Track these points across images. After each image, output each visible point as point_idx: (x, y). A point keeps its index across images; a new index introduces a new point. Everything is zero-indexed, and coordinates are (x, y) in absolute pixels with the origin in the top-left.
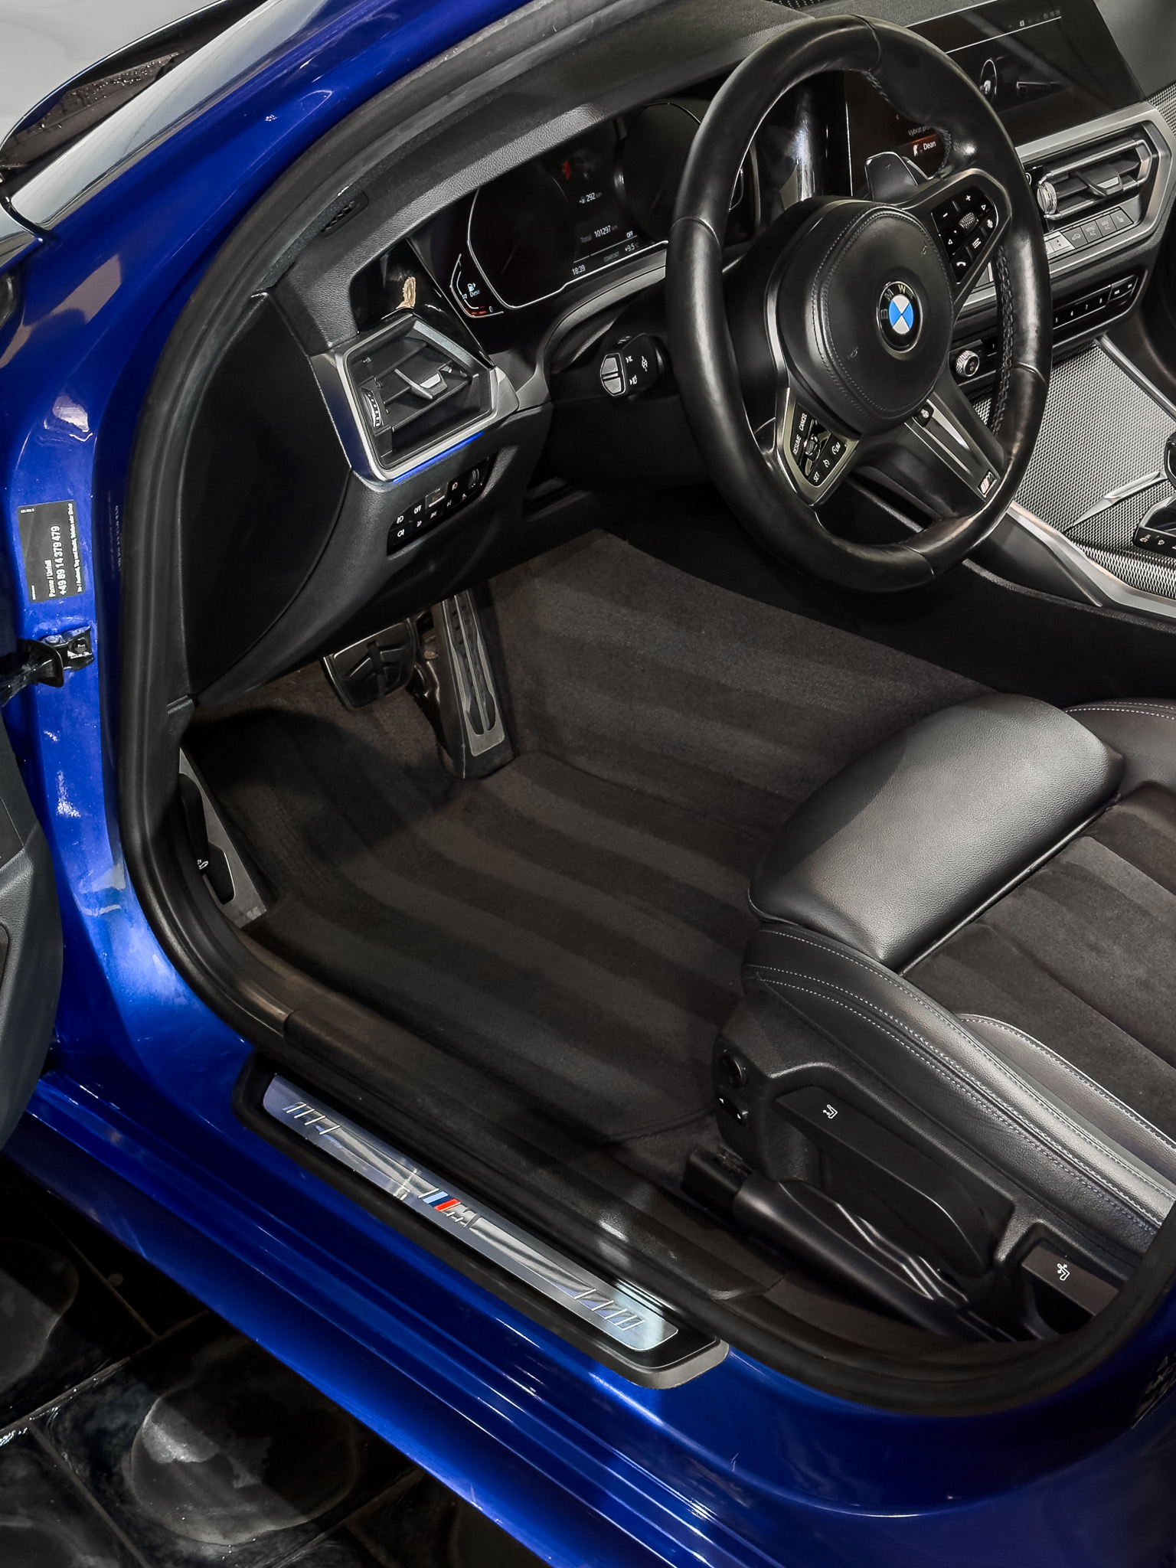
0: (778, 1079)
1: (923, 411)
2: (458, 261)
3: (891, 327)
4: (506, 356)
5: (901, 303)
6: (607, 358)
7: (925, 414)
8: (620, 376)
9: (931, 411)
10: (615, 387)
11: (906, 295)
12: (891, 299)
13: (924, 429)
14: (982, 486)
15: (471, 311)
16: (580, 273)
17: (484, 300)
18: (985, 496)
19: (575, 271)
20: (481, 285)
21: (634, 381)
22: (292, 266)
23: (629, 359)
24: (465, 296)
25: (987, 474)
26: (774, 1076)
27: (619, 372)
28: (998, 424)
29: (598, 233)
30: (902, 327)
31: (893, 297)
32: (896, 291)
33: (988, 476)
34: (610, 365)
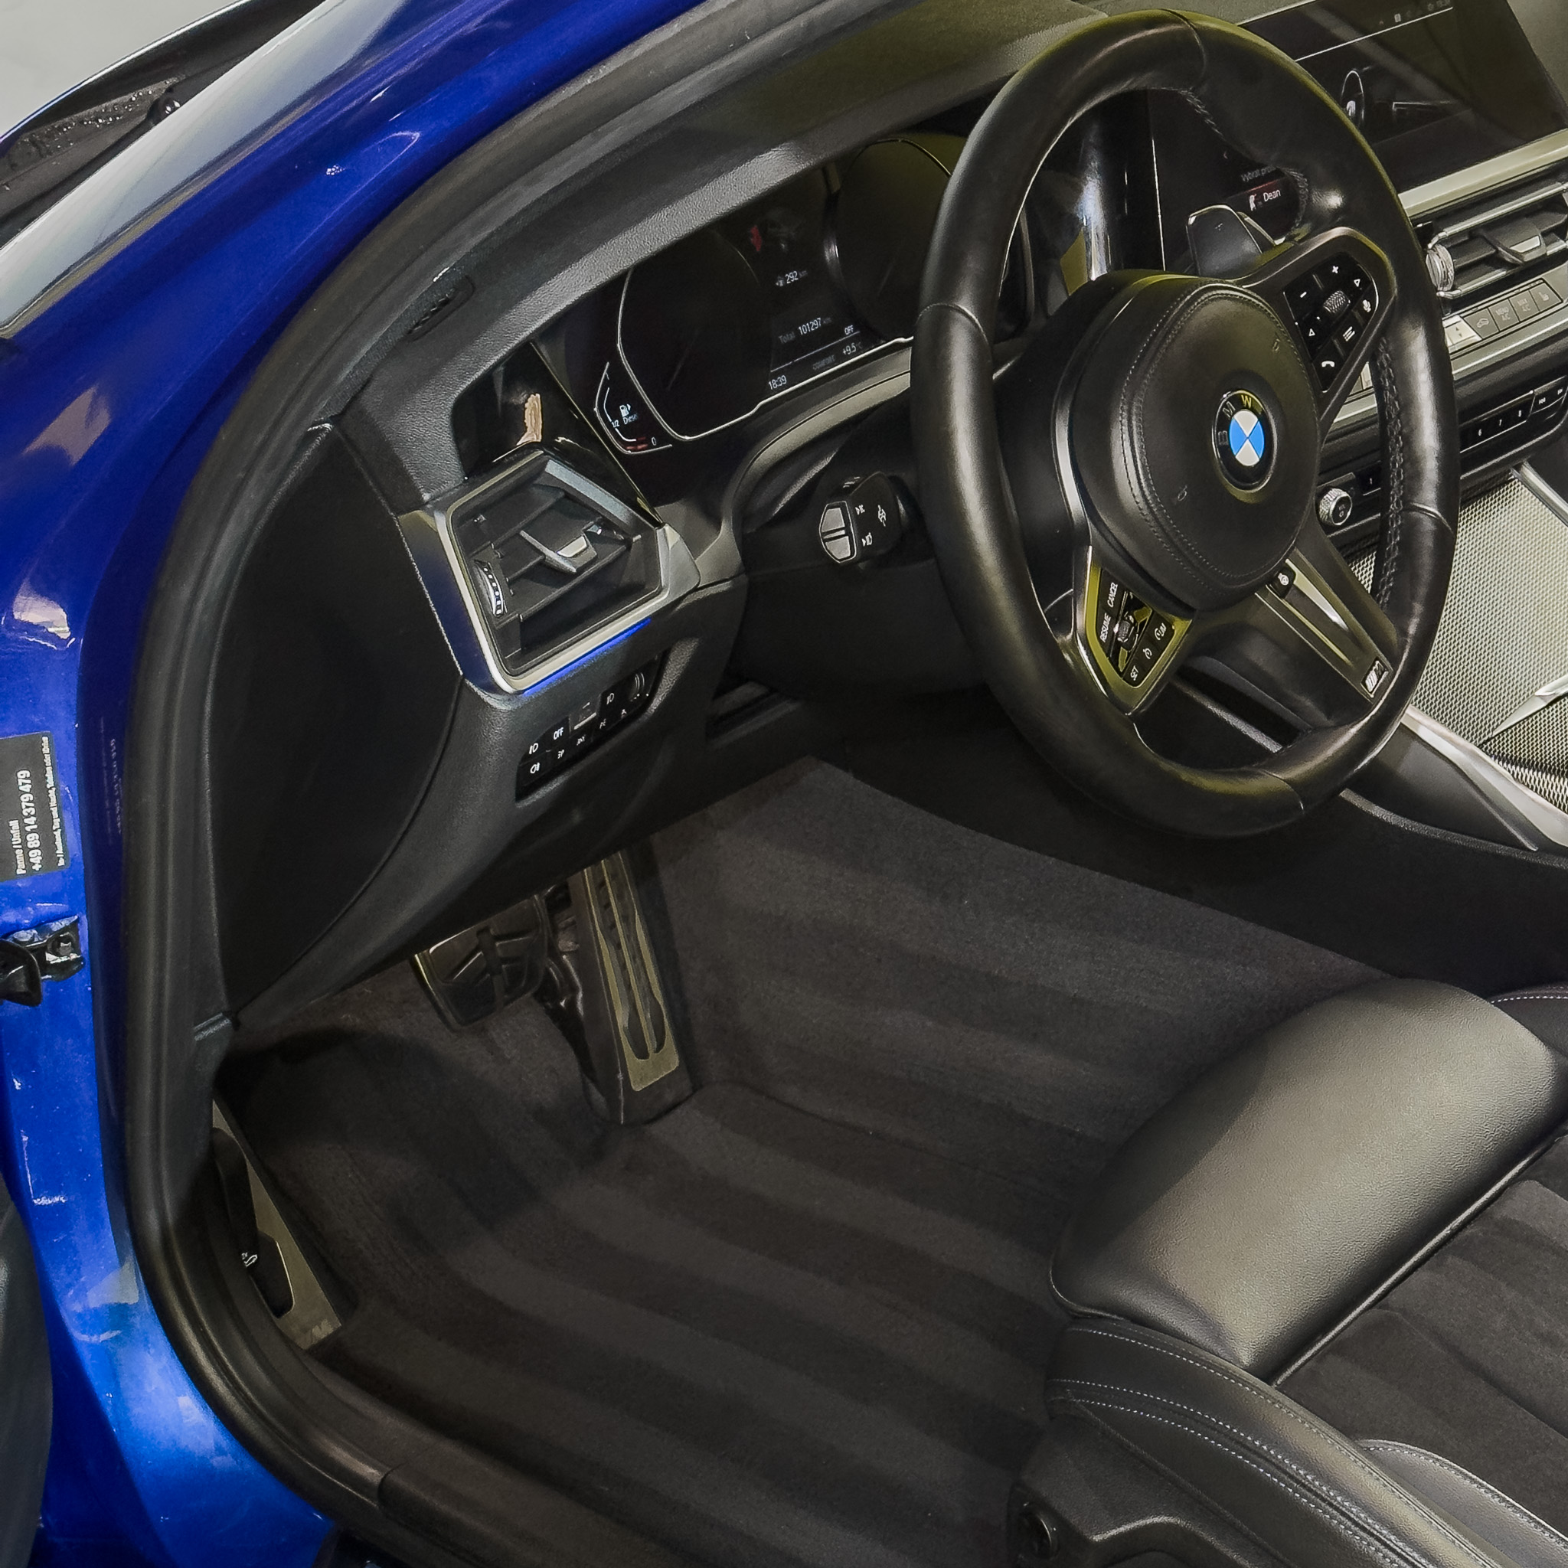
0: (1104, 1542)
1: (1281, 576)
2: (605, 373)
3: (1234, 456)
4: (677, 509)
5: (1245, 422)
6: (828, 508)
7: (1284, 580)
8: (848, 533)
9: (1292, 576)
10: (841, 550)
11: (1253, 410)
12: (1232, 416)
13: (1283, 601)
14: (1368, 682)
15: (625, 445)
16: (780, 388)
17: (643, 428)
18: (1372, 696)
19: (773, 384)
20: (638, 407)
21: (868, 541)
22: (366, 384)
23: (860, 509)
24: (616, 424)
25: (1374, 664)
26: (1097, 1538)
27: (847, 528)
28: (1386, 592)
29: (803, 330)
30: (1248, 455)
31: (1234, 413)
32: (1239, 405)
33: (1376, 667)
34: (833, 518)
